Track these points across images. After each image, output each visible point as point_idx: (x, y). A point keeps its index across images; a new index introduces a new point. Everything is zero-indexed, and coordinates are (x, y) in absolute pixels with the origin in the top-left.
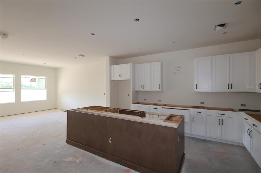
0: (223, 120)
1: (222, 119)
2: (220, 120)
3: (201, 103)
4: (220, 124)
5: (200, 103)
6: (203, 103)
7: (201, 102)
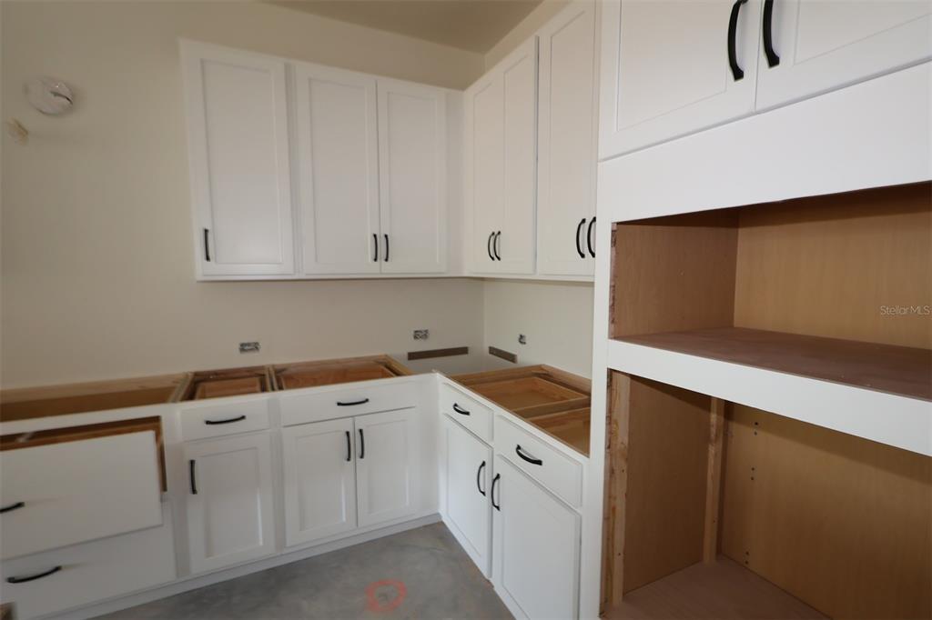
0: (361, 431)
1: (358, 428)
2: (348, 433)
3: (244, 348)
4: (349, 460)
5: (238, 346)
6: (255, 347)
7: (242, 345)
